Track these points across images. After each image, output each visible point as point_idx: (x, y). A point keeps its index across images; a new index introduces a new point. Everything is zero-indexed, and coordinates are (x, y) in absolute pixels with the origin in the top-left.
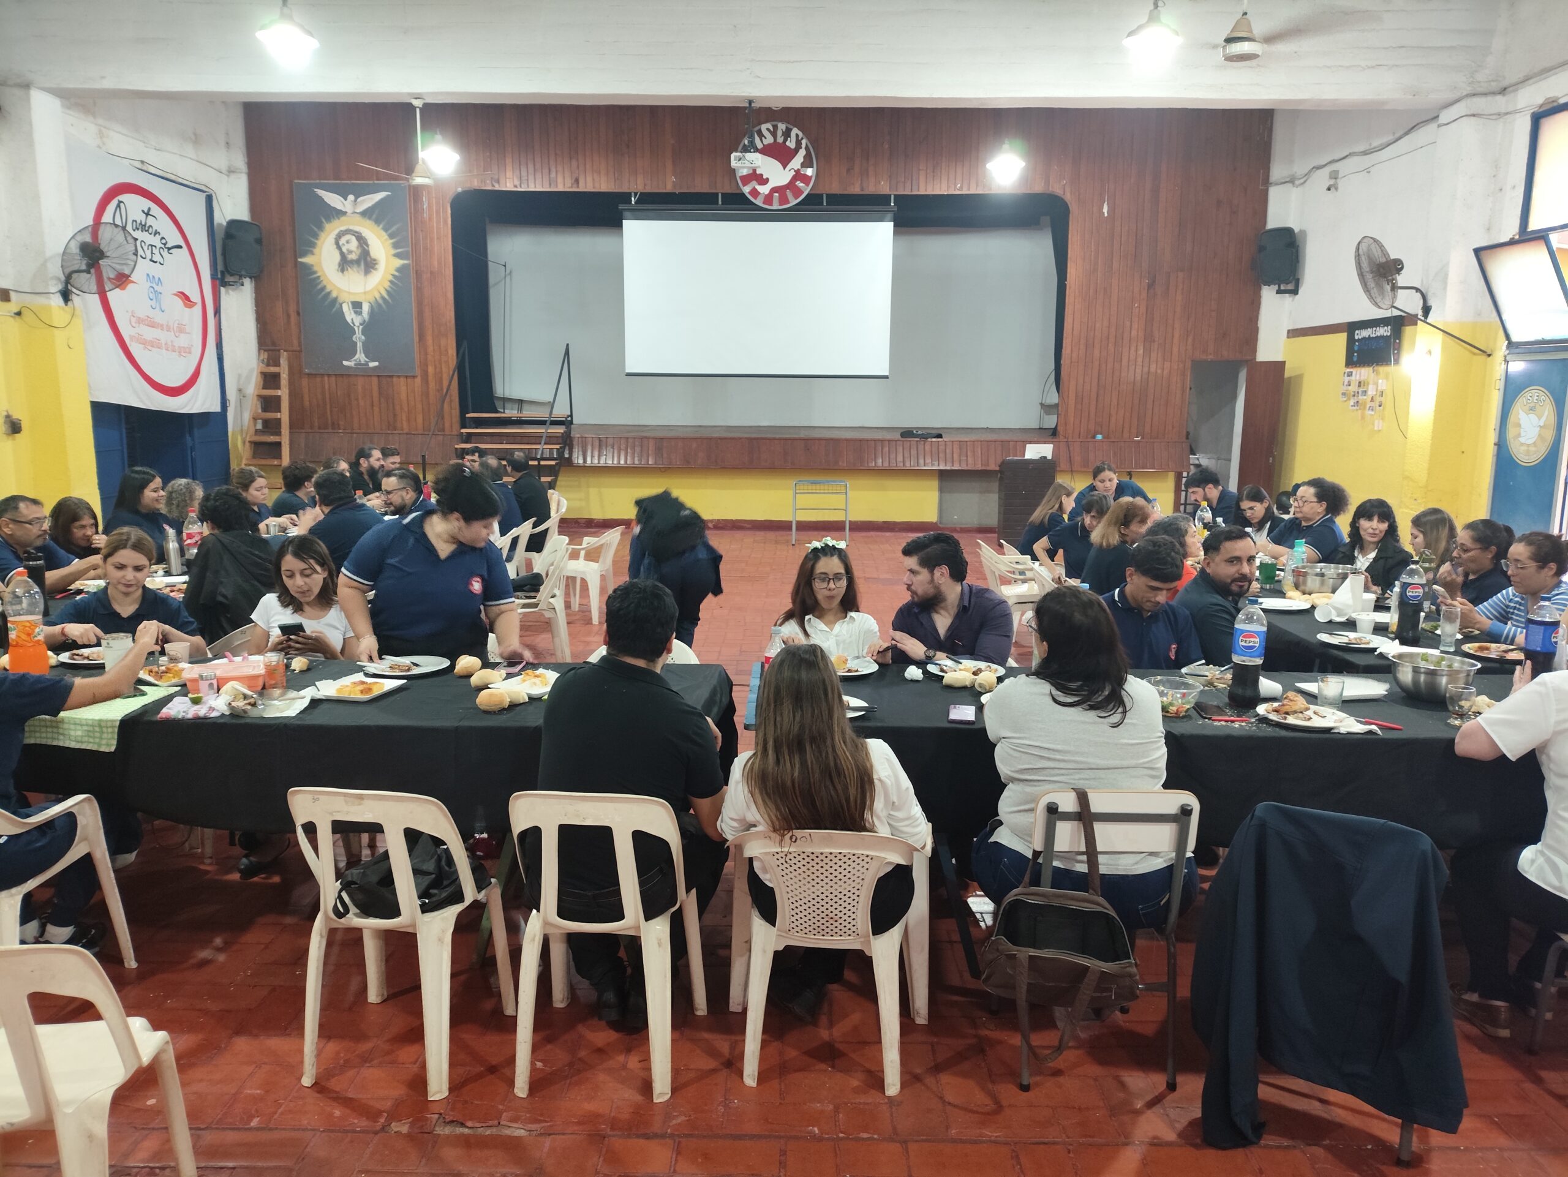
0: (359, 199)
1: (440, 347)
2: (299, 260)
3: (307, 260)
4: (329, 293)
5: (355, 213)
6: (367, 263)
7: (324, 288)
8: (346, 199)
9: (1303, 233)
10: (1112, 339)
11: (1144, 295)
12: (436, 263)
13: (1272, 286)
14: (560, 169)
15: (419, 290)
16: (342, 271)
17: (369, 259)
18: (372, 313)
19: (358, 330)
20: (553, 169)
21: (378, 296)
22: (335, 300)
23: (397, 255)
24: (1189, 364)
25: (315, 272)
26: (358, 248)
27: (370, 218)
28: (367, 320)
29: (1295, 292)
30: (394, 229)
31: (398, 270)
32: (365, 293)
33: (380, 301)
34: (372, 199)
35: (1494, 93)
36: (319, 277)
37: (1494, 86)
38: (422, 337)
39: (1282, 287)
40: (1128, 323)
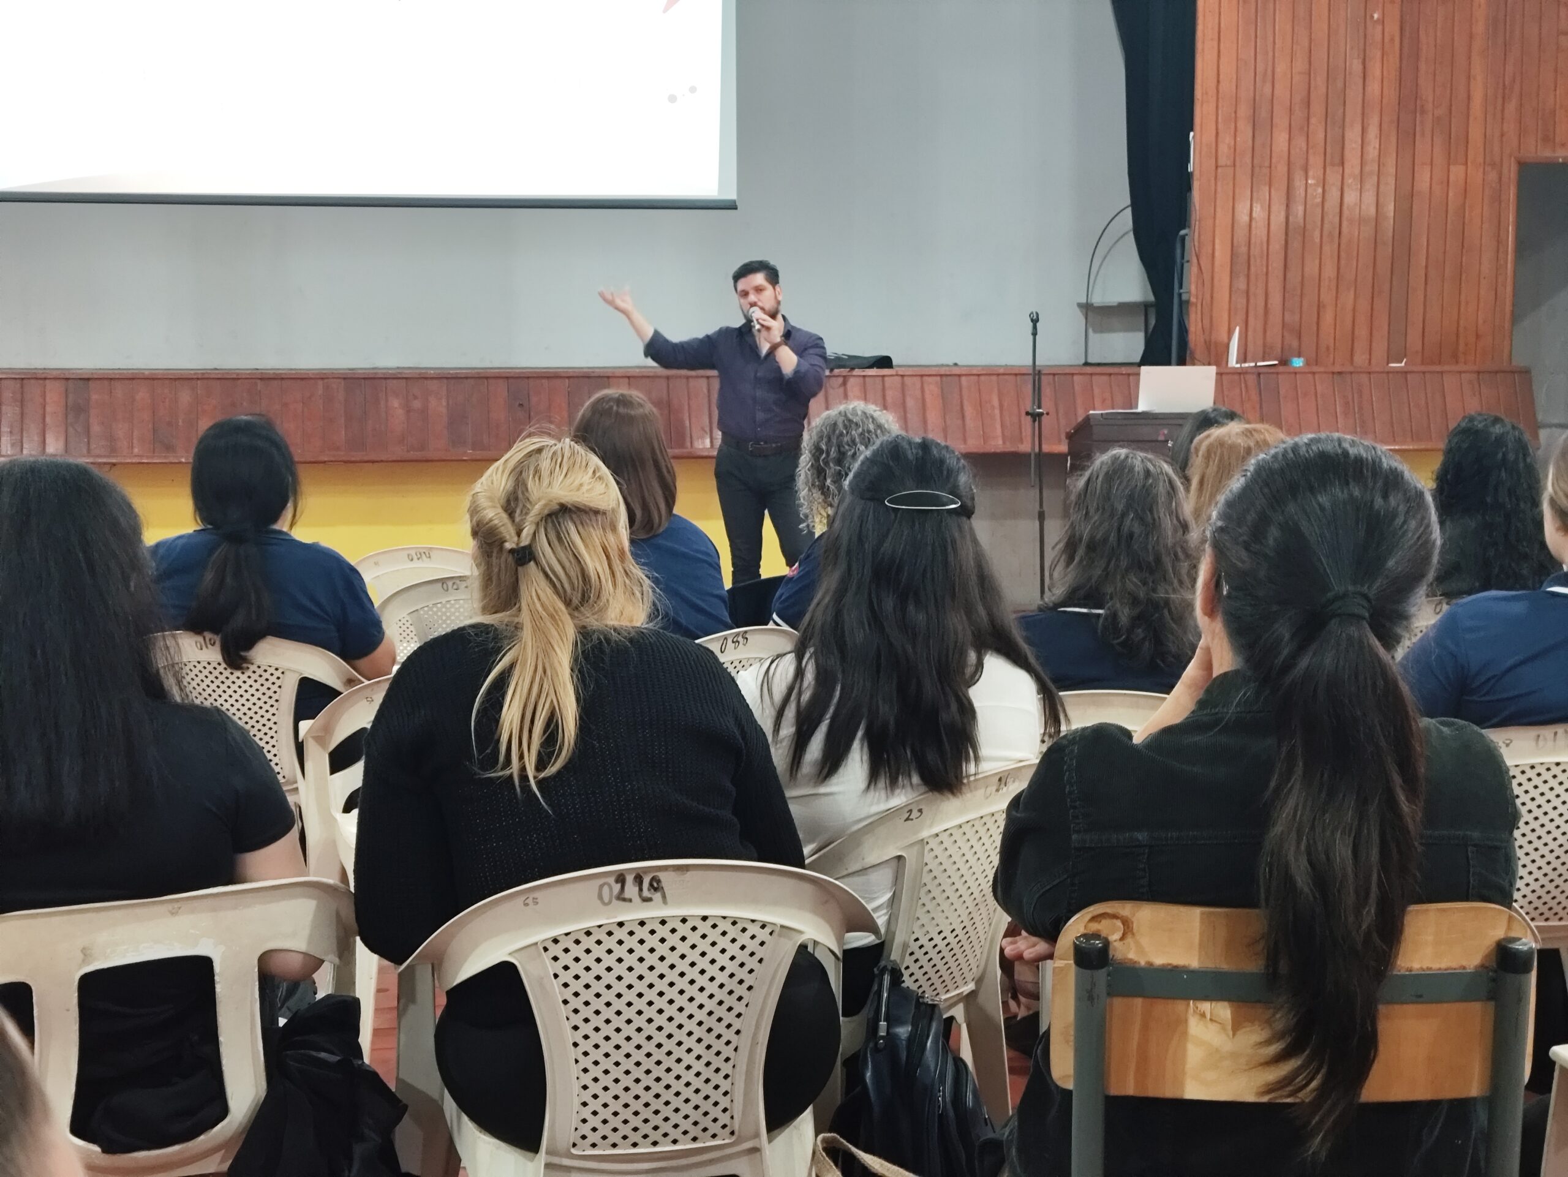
10: (1318, 108)
24: (1511, 171)
40: (1356, 66)
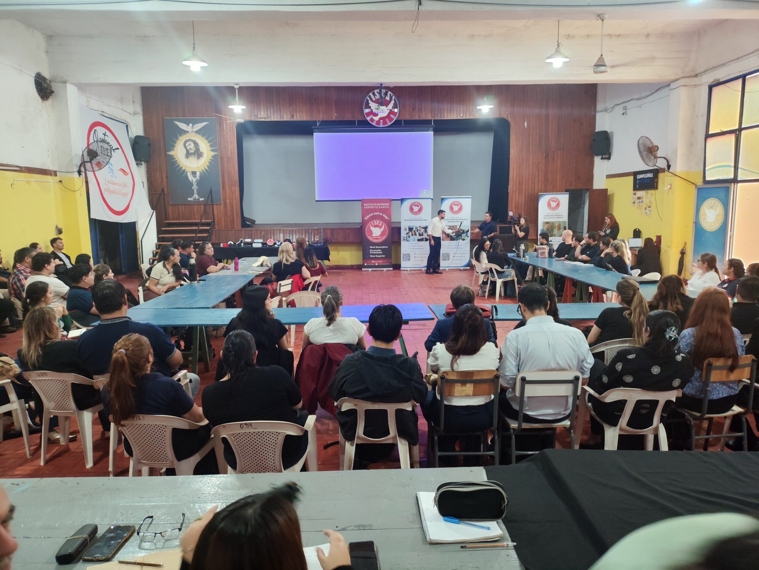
0: (194, 126)
1: (232, 191)
2: (168, 153)
3: (171, 153)
4: (181, 168)
5: (192, 132)
6: (198, 154)
7: (179, 165)
8: (188, 126)
9: (612, 133)
10: (530, 181)
11: (544, 161)
12: (229, 153)
13: (599, 156)
14: (285, 111)
15: (222, 165)
16: (187, 158)
17: (199, 152)
18: (201, 176)
19: (195, 184)
20: (282, 111)
21: (204, 169)
22: (184, 171)
23: (212, 150)
25: (175, 159)
26: (194, 147)
27: (199, 134)
28: (198, 179)
29: (609, 158)
30: (210, 138)
31: (212, 157)
32: (198, 167)
33: (205, 171)
34: (200, 125)
35: (692, 77)
36: (176, 161)
37: (692, 74)
38: (224, 187)
39: (603, 157)
40: (537, 174)
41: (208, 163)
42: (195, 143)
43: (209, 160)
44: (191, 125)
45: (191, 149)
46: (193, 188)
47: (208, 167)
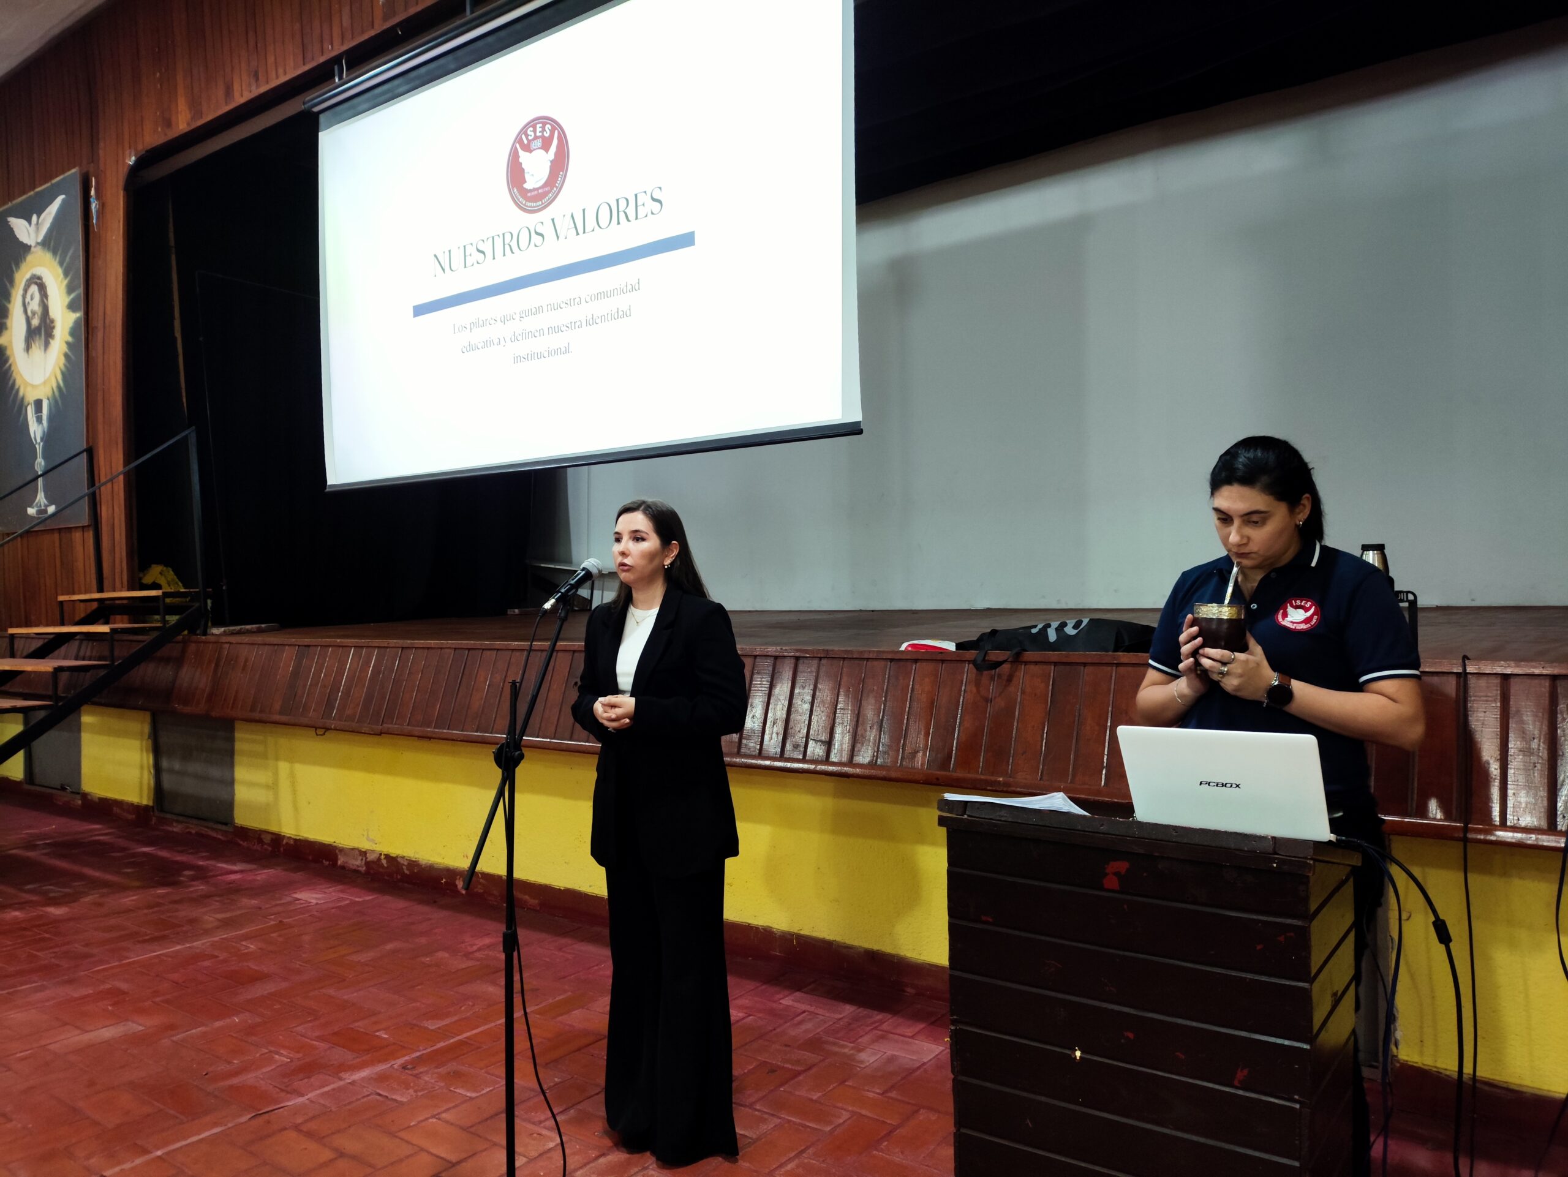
0: (41, 219)
4: (18, 391)
5: (38, 244)
6: (47, 329)
7: (14, 381)
8: (30, 223)
12: (108, 307)
14: (235, 60)
15: (92, 361)
16: (27, 348)
17: (48, 321)
18: (51, 419)
19: (39, 449)
21: (55, 385)
22: (23, 398)
23: (70, 306)
25: (7, 360)
26: (39, 305)
27: (49, 249)
28: (46, 430)
30: (68, 259)
31: (71, 332)
32: (45, 383)
33: (57, 393)
34: (50, 213)
36: (10, 365)
41: (62, 360)
42: (42, 288)
43: (65, 348)
44: (34, 217)
45: (34, 313)
46: (36, 468)
47: (63, 373)
